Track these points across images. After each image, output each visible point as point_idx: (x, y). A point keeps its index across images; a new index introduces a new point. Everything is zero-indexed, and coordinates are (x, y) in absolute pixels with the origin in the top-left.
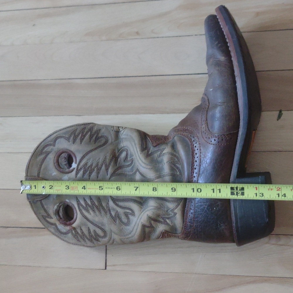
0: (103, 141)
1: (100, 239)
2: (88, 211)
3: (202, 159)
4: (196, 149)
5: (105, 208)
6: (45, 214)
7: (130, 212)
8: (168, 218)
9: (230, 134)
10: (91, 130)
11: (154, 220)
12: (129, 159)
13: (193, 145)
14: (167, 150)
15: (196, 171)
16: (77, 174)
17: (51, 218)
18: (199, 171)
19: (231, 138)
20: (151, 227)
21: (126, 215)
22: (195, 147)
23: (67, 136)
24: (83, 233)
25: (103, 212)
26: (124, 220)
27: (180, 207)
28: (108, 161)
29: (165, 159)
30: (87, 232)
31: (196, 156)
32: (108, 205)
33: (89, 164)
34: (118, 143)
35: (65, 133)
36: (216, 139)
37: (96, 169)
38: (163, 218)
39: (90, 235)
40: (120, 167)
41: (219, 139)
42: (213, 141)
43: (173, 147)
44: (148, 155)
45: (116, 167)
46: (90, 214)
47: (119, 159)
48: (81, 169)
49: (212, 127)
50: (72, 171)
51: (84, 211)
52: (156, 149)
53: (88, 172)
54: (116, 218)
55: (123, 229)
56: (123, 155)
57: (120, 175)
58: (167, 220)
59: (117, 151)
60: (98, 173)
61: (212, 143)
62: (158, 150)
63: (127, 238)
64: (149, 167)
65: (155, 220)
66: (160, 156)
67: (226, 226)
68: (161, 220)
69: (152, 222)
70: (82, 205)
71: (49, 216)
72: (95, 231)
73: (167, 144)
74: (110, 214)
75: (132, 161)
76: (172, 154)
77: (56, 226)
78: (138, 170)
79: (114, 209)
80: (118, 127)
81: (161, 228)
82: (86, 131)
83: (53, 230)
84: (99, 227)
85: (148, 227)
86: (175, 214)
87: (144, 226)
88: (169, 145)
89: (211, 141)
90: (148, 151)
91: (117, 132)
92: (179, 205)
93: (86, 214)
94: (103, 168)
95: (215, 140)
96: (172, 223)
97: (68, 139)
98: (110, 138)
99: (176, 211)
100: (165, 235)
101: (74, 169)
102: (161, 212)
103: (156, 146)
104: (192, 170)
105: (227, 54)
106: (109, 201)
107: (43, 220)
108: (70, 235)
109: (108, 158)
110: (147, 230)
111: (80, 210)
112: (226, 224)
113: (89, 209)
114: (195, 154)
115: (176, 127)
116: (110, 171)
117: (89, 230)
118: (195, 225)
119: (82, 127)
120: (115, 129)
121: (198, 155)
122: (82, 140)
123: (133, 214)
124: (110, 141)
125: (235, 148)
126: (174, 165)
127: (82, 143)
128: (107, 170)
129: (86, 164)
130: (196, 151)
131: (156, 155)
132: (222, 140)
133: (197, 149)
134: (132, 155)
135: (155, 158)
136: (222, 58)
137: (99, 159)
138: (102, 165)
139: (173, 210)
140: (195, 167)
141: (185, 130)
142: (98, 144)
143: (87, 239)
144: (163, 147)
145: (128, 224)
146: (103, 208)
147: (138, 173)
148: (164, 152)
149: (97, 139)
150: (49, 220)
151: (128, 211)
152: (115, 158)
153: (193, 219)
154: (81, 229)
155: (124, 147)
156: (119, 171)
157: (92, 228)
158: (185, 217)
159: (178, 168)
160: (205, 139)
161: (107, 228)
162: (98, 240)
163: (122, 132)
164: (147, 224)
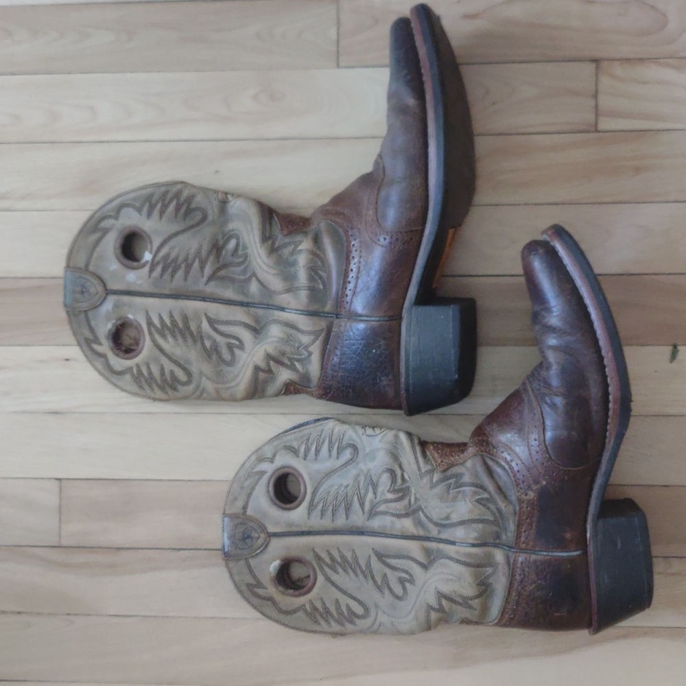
0: (198, 216)
1: (180, 387)
2: (164, 336)
3: (362, 268)
4: (354, 249)
5: (195, 334)
6: (90, 336)
7: (237, 343)
8: (298, 360)
9: (411, 231)
10: (178, 195)
11: (275, 359)
12: (240, 252)
13: (350, 242)
14: (306, 244)
15: (350, 286)
16: (151, 271)
17: (100, 344)
18: (356, 287)
19: (411, 239)
20: (269, 371)
21: (230, 347)
22: (353, 245)
23: (137, 204)
24: (150, 373)
25: (190, 340)
26: (226, 355)
27: (318, 343)
28: (204, 253)
29: (302, 260)
30: (159, 372)
31: (352, 263)
32: (200, 330)
33: (172, 256)
34: (225, 223)
35: (134, 199)
36: (388, 238)
37: (183, 266)
38: (290, 359)
39: (162, 378)
40: (225, 266)
41: (391, 238)
42: (382, 239)
43: (317, 240)
44: (273, 250)
45: (217, 266)
46: (168, 342)
47: (224, 252)
48: (158, 263)
49: (384, 216)
50: (144, 265)
51: (157, 337)
52: (287, 240)
53: (170, 270)
54: (212, 353)
55: (222, 370)
56: (232, 244)
57: (223, 278)
58: (297, 364)
59: (220, 237)
60: (187, 272)
61: (380, 243)
62: (290, 243)
63: (228, 388)
64: (274, 272)
65: (278, 362)
66: (292, 254)
67: (390, 380)
68: (286, 361)
69: (272, 363)
70: (155, 326)
71: (96, 340)
72: (172, 372)
73: (306, 233)
74: (203, 344)
75: (246, 256)
76: (313, 253)
77: (107, 360)
78: (254, 274)
79: (209, 337)
80: (226, 194)
81: (284, 375)
82: (169, 196)
83: (99, 366)
84: (179, 365)
85: (263, 371)
86: (310, 354)
87: (257, 369)
88: (310, 236)
89: (379, 240)
90: (273, 244)
91: (224, 203)
92: (317, 339)
93: (161, 341)
94: (196, 264)
95: (385, 239)
96: (303, 369)
97: (139, 210)
98: (210, 212)
99: (311, 349)
100: (290, 389)
101: (147, 262)
102: (288, 349)
103: (287, 235)
104: (343, 284)
105: (420, 94)
106: (201, 323)
107: (85, 348)
108: (128, 377)
109: (205, 248)
110: (262, 375)
111: (150, 333)
112: (390, 378)
113: (167, 332)
114: (351, 258)
115: (325, 205)
116: (208, 270)
117: (162, 369)
118: (340, 374)
119: (163, 189)
120: (219, 197)
121: (356, 260)
122: (162, 213)
123: (241, 346)
124: (210, 218)
125: (416, 256)
126: (317, 273)
127: (163, 220)
128: (202, 268)
129: (168, 255)
130: (354, 254)
131: (286, 251)
132: (397, 240)
133: (356, 251)
134: (245, 248)
135: (285, 257)
136: (411, 101)
137: (190, 249)
138: (194, 260)
139: (306, 348)
140: (349, 279)
141: (338, 214)
142: (190, 222)
143: (157, 384)
144: (298, 238)
145: (231, 363)
146: (192, 334)
147: (254, 279)
148: (300, 248)
149: (189, 212)
150: (95, 347)
151: (234, 341)
152: (217, 248)
153: (337, 366)
154: (149, 368)
155: (233, 230)
156: (223, 273)
157: (168, 366)
158: (325, 360)
159: (321, 277)
160: (371, 235)
161: (194, 369)
162: (175, 389)
163: (232, 203)
164: (262, 365)
